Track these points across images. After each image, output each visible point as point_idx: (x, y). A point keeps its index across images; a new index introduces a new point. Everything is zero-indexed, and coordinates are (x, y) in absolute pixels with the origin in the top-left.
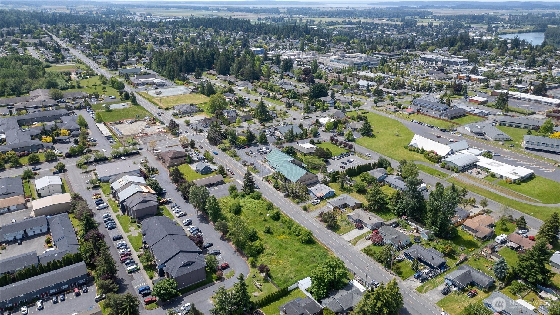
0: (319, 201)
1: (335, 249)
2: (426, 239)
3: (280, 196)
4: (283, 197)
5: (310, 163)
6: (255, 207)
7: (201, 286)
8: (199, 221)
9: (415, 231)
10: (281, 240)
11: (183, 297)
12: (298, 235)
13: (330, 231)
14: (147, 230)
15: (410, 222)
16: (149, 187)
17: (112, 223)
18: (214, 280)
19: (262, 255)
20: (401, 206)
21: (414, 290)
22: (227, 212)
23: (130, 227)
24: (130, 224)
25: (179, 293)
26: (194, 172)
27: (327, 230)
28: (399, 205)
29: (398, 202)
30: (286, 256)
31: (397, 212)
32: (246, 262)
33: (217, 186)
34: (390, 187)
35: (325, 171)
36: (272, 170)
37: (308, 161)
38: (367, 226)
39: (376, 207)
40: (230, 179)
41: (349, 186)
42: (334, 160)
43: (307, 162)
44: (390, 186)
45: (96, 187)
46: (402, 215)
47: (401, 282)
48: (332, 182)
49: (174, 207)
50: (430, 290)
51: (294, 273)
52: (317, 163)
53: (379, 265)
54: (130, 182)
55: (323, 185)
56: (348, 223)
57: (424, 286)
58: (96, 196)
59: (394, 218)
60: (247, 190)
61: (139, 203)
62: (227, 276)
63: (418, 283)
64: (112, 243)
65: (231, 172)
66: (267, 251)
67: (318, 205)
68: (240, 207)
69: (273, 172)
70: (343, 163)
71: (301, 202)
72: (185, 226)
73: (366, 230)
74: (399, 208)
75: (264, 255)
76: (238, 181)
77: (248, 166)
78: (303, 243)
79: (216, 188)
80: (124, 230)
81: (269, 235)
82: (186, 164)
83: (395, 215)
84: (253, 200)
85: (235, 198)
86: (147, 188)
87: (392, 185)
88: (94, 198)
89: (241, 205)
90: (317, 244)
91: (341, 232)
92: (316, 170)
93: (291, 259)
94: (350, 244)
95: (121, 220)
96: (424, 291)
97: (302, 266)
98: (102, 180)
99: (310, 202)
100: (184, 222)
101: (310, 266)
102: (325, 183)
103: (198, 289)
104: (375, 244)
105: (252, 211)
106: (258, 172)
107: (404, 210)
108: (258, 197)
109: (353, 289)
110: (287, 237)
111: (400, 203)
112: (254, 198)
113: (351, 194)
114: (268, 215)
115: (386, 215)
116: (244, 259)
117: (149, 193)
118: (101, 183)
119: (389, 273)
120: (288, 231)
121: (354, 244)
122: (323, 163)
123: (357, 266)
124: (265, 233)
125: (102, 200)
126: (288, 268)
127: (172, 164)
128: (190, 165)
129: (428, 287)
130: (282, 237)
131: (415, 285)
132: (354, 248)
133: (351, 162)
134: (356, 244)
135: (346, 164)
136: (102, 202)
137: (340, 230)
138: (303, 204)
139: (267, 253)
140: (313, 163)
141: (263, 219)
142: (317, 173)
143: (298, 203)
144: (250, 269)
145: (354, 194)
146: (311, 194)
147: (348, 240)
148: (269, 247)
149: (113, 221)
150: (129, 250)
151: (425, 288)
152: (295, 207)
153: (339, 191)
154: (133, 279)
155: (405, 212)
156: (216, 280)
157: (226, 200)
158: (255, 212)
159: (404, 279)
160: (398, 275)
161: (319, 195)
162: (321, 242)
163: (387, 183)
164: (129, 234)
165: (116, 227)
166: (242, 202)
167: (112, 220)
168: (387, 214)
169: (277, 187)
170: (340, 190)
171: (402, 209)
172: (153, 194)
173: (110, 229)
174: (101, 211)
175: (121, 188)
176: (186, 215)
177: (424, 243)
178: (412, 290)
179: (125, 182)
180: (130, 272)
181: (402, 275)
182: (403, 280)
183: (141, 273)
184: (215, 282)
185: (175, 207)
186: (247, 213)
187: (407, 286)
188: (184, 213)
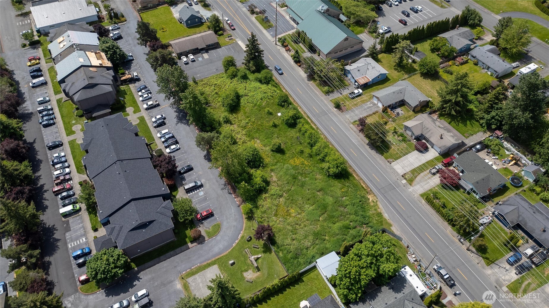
0: (361, 91)
1: (379, 190)
2: (531, 180)
3: (300, 76)
4: (306, 79)
5: (354, 14)
6: (261, 99)
7: (167, 251)
8: (176, 120)
9: (514, 161)
10: (295, 168)
11: (139, 272)
12: (323, 160)
13: (373, 152)
14: (90, 142)
15: (506, 143)
16: (103, 54)
17: (50, 115)
18: (187, 240)
19: (264, 196)
20: (497, 114)
21: (505, 289)
22: (218, 104)
23: (74, 124)
24: (75, 119)
25: (133, 265)
26: (176, 23)
27: (369, 150)
28: (493, 113)
29: (492, 107)
30: (300, 201)
31: (487, 123)
32: (239, 206)
33: (207, 52)
34: (476, 67)
35: (374, 31)
36: (292, 23)
37: (349, 10)
38: (434, 147)
39: (453, 113)
40: (227, 39)
41: (410, 61)
42: (391, 6)
43: (348, 12)
44: (476, 64)
45: (34, 44)
46: (495, 129)
47: (483, 268)
48: (385, 52)
49: (141, 91)
50: (533, 290)
51: (311, 238)
52: (363, 15)
53: (449, 230)
54: (72, 46)
55: (370, 60)
56: (404, 140)
57: (523, 282)
58: (33, 62)
59: (478, 131)
60: (251, 65)
61: (83, 88)
62: (208, 233)
63: (512, 275)
64: (46, 154)
65: (231, 26)
66: (273, 189)
67: (358, 99)
68: (238, 97)
69: (293, 28)
70: (403, 13)
71: (332, 92)
72: (155, 127)
73: (432, 154)
74: (493, 118)
75: (267, 195)
76: (240, 43)
77: (257, 14)
78: (329, 176)
79: (206, 56)
80: (65, 129)
81: (279, 155)
82: (166, 5)
83: (483, 127)
84: (258, 84)
85: (231, 79)
86: (99, 58)
87: (480, 64)
88: (29, 64)
89: (241, 92)
90: (351, 178)
91: (391, 156)
92: (361, 27)
93: (309, 208)
94: (404, 181)
95: (63, 109)
96: (521, 290)
97: (325, 224)
98: (42, 32)
99: (346, 92)
100: (154, 120)
101: (337, 224)
102: (374, 55)
103: (162, 257)
104: (444, 186)
105: (255, 105)
106: (270, 26)
107: (501, 122)
108: (268, 81)
109: (406, 291)
110: (306, 162)
111: (497, 109)
112: (260, 81)
113: (413, 77)
114: (279, 114)
115: (466, 125)
116: (238, 200)
117: (101, 66)
118: (42, 36)
119: (464, 247)
120: (307, 151)
121: (411, 181)
122: (374, 14)
123: (413, 230)
124: (273, 151)
125: (39, 70)
126: (302, 226)
127: (145, 5)
128: (171, 8)
129: (529, 284)
130: (297, 161)
131: (507, 277)
132: (411, 189)
133: (416, 12)
134: (415, 182)
135: (408, 16)
136: (39, 74)
137: (391, 151)
138: (336, 96)
139: (272, 192)
140: (357, 16)
141: (271, 123)
142: (361, 32)
143: (327, 93)
144: (245, 221)
145: (417, 78)
146: (349, 76)
147: (401, 172)
148: (276, 180)
149: (51, 112)
150: (67, 170)
151: (523, 286)
152: (322, 100)
153: (393, 71)
154: (68, 229)
155: (501, 125)
156: (192, 242)
157: (218, 82)
158: (261, 108)
159: (490, 262)
160: (480, 254)
161: (362, 82)
162: (357, 175)
163: (473, 59)
164: (71, 138)
165: (54, 124)
166: (241, 87)
167: (49, 110)
168: (468, 122)
169: (297, 60)
170: (395, 69)
171: (498, 120)
172: (108, 68)
173: (46, 126)
174: (38, 89)
175: (60, 54)
176: (158, 105)
177: (525, 187)
178: (501, 287)
179: (67, 44)
180: (66, 215)
181: (487, 255)
182: (488, 264)
183: (81, 218)
184: (190, 244)
185: (143, 91)
186: (248, 110)
187: (493, 279)
188: (155, 103)
